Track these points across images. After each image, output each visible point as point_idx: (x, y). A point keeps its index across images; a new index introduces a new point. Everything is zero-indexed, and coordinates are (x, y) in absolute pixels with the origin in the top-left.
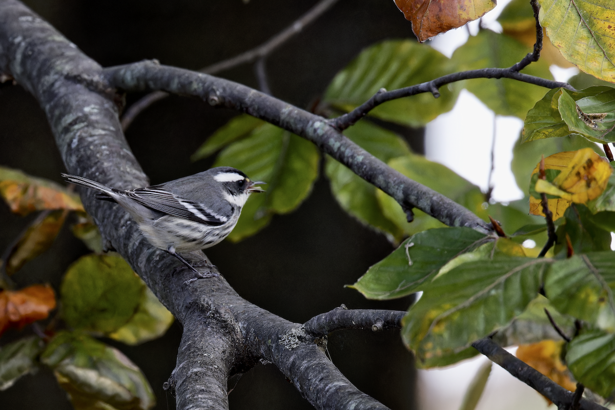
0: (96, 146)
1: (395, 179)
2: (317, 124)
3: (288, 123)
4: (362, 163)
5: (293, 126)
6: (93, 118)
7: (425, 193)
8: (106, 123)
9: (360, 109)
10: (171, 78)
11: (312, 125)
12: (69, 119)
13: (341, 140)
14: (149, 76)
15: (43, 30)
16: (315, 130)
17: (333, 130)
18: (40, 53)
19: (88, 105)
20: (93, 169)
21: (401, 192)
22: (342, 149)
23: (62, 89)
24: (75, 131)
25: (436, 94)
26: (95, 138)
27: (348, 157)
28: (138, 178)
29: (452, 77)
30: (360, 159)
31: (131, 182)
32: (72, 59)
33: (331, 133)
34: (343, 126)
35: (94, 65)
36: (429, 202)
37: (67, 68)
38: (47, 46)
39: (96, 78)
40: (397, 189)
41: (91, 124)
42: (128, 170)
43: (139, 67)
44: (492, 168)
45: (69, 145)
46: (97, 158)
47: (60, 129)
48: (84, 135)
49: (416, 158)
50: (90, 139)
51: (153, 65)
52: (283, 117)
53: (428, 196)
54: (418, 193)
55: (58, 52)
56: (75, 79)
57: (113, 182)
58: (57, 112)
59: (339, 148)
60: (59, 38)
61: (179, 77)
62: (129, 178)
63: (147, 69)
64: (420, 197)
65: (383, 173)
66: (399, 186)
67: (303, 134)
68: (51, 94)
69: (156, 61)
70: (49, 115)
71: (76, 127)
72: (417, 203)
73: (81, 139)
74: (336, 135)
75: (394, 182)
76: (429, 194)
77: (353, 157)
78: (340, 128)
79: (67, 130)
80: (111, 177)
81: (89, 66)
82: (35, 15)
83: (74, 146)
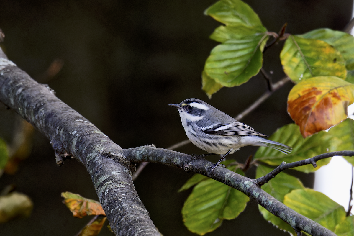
0: (119, 194)
1: (291, 214)
2: (246, 182)
3: (229, 181)
4: (272, 205)
5: (232, 183)
6: (117, 178)
7: (308, 222)
8: (124, 181)
9: (271, 173)
10: (162, 154)
11: (243, 183)
12: (103, 178)
13: (260, 191)
14: (149, 154)
15: (89, 127)
16: (245, 185)
17: (255, 185)
18: (87, 140)
19: (115, 170)
20: (117, 208)
21: (294, 221)
22: (261, 196)
23: (99, 161)
24: (107, 186)
25: (315, 165)
26: (118, 189)
27: (264, 202)
28: (142, 212)
29: (324, 155)
30: (271, 202)
31: (138, 215)
32: (105, 144)
33: (254, 187)
34: (261, 183)
35: (119, 148)
36: (310, 227)
37: (102, 149)
38: (91, 136)
39: (119, 155)
40: (292, 220)
41: (116, 181)
42: (137, 208)
43: (144, 149)
44: (351, 198)
45: (104, 193)
46: (120, 201)
47: (98, 184)
48: (111, 187)
50: (115, 190)
51: (152, 147)
52: (226, 178)
53: (309, 224)
54: (304, 222)
55: (97, 140)
56: (107, 155)
57: (128, 215)
58: (96, 174)
59: (259, 196)
60: (98, 132)
61: (167, 154)
62: (138, 212)
63: (149, 150)
64: (305, 225)
65: (284, 210)
66: (293, 218)
67: (238, 188)
68: (93, 164)
69: (154, 145)
70: (92, 177)
71: (107, 183)
72: (304, 228)
73: (110, 190)
74: (257, 188)
75: (290, 216)
76: (310, 223)
77: (266, 201)
78: (259, 185)
79: (102, 185)
80: (127, 212)
81: (115, 148)
82: (84, 118)
83: (106, 194)
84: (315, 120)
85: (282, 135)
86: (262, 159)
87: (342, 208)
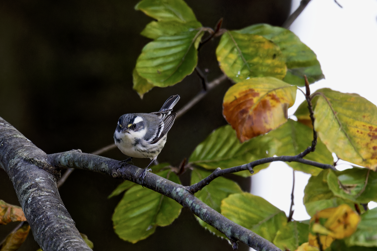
0: (42, 202)
1: (226, 223)
2: (179, 189)
3: (160, 188)
4: (206, 214)
5: (164, 190)
6: (41, 185)
7: (244, 232)
8: (49, 188)
9: (205, 180)
10: (89, 160)
11: (176, 190)
12: (26, 186)
13: (194, 199)
14: (76, 159)
15: (10, 131)
16: (177, 193)
17: (188, 193)
18: (9, 145)
19: (38, 177)
20: (41, 216)
21: (230, 231)
22: (194, 205)
23: (22, 167)
24: (30, 193)
25: (252, 171)
26: (42, 197)
27: (197, 210)
28: (68, 222)
29: (261, 161)
30: (205, 210)
31: (64, 224)
32: (28, 149)
33: (187, 195)
34: (194, 191)
35: (43, 153)
36: (247, 237)
37: (25, 154)
38: (13, 141)
39: (43, 161)
40: (228, 229)
41: (40, 189)
42: (63, 217)
43: (69, 154)
44: (292, 204)
45: (27, 202)
46: (43, 209)
47: (21, 191)
48: (35, 195)
49: (245, 194)
50: (39, 198)
51: (78, 152)
52: (157, 185)
53: (246, 233)
54: (240, 232)
55: (19, 144)
56: (30, 161)
57: (53, 224)
58: (19, 181)
59: (192, 204)
60: (21, 136)
61: (94, 160)
62: (63, 222)
63: (74, 155)
64: (241, 235)
65: (218, 219)
66: (228, 227)
67: (170, 195)
68: (15, 170)
69: (80, 150)
70: (14, 184)
71: (31, 190)
72: (240, 238)
73: (33, 198)
74: (190, 196)
75: (226, 225)
76: (247, 232)
77: (200, 209)
78: (193, 192)
79: (25, 192)
80: (52, 221)
81: (38, 153)
82: (6, 122)
83: (29, 202)
84: (253, 124)
85: (219, 137)
86: (198, 162)
87: (283, 213)
